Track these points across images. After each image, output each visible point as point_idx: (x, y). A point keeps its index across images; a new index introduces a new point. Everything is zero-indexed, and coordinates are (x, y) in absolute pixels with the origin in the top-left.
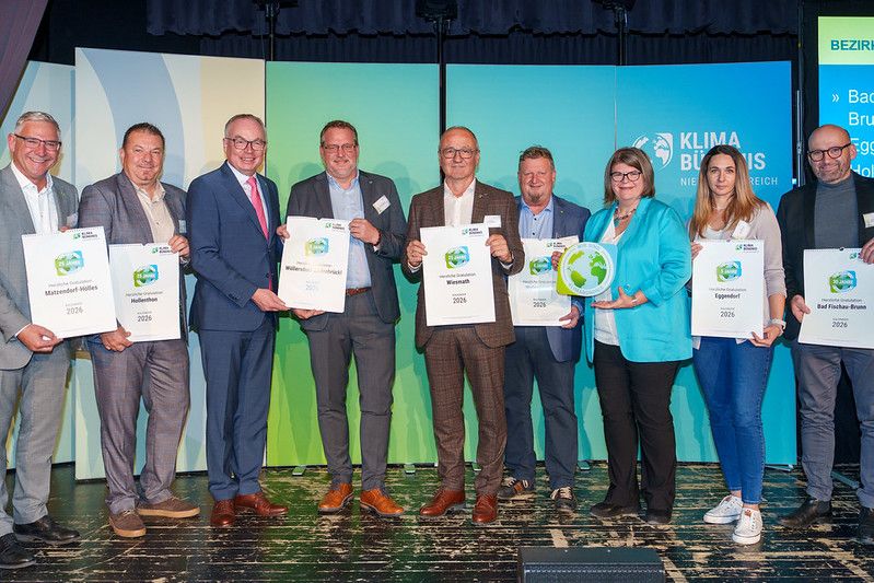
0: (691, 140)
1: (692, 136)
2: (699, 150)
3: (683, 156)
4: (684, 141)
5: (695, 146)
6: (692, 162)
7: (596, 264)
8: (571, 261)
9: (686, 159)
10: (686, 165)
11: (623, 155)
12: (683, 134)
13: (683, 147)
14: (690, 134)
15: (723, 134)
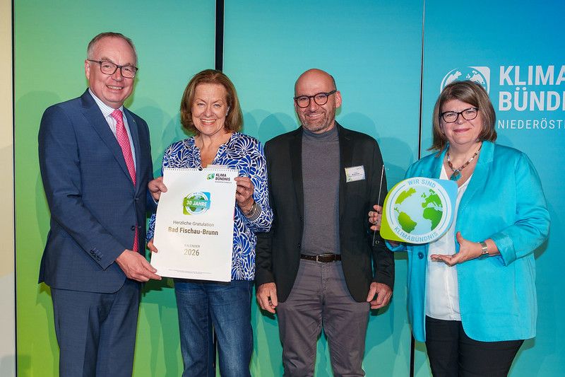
0: (512, 75)
1: (514, 69)
2: (521, 87)
3: (502, 94)
4: (504, 75)
5: (517, 82)
6: (512, 101)
7: (430, 205)
8: (400, 200)
9: (505, 97)
10: (505, 105)
11: (455, 90)
12: (502, 68)
13: (502, 83)
14: (510, 68)
15: (551, 69)
